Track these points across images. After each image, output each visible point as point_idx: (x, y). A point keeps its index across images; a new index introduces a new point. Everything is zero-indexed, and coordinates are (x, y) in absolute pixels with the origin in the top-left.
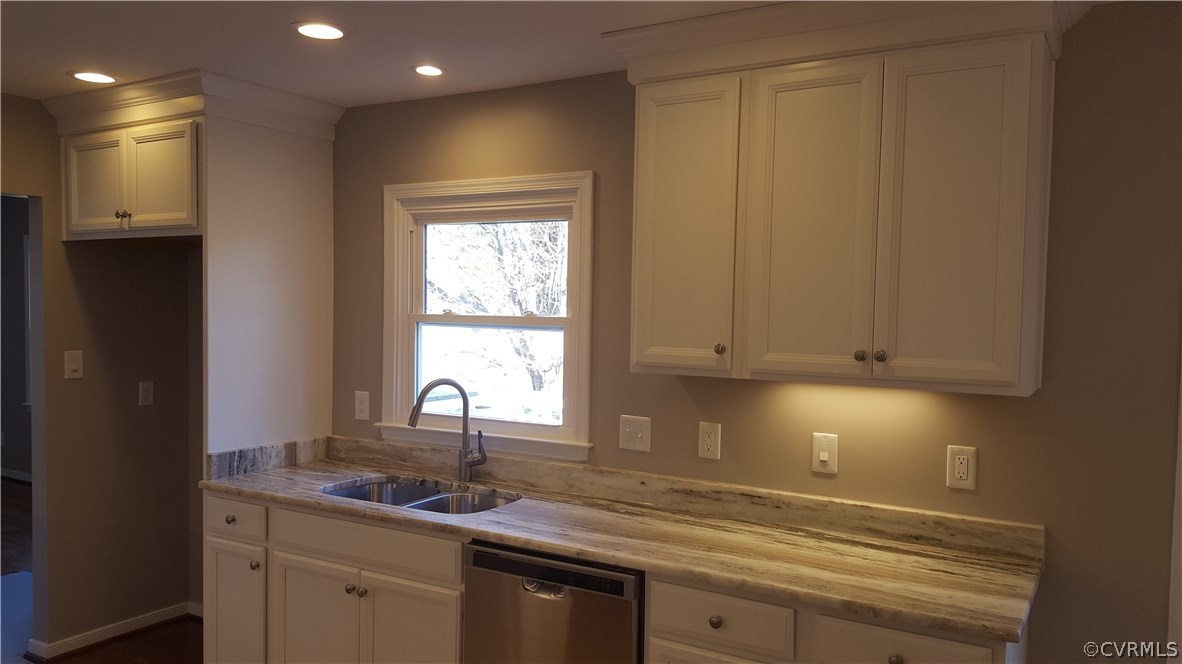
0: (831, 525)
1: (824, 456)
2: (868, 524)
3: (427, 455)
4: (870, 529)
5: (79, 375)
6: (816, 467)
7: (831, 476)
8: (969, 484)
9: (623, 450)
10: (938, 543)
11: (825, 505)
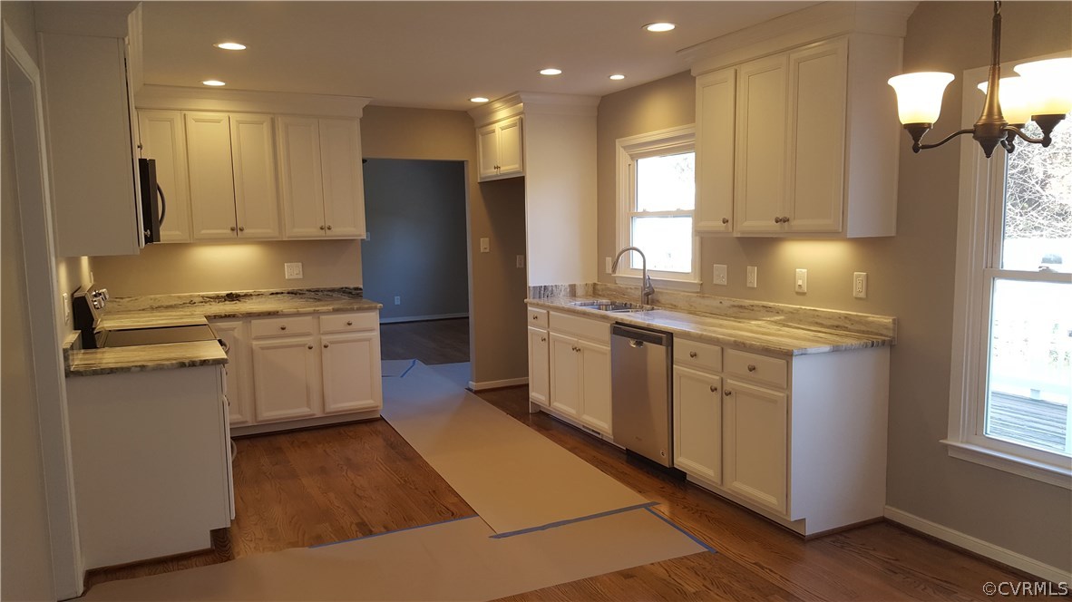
0: (800, 321)
1: (800, 282)
2: (816, 320)
3: (633, 291)
4: (817, 323)
5: (488, 250)
6: (797, 289)
7: (804, 294)
8: (862, 295)
9: (716, 285)
10: (846, 329)
11: (797, 310)
